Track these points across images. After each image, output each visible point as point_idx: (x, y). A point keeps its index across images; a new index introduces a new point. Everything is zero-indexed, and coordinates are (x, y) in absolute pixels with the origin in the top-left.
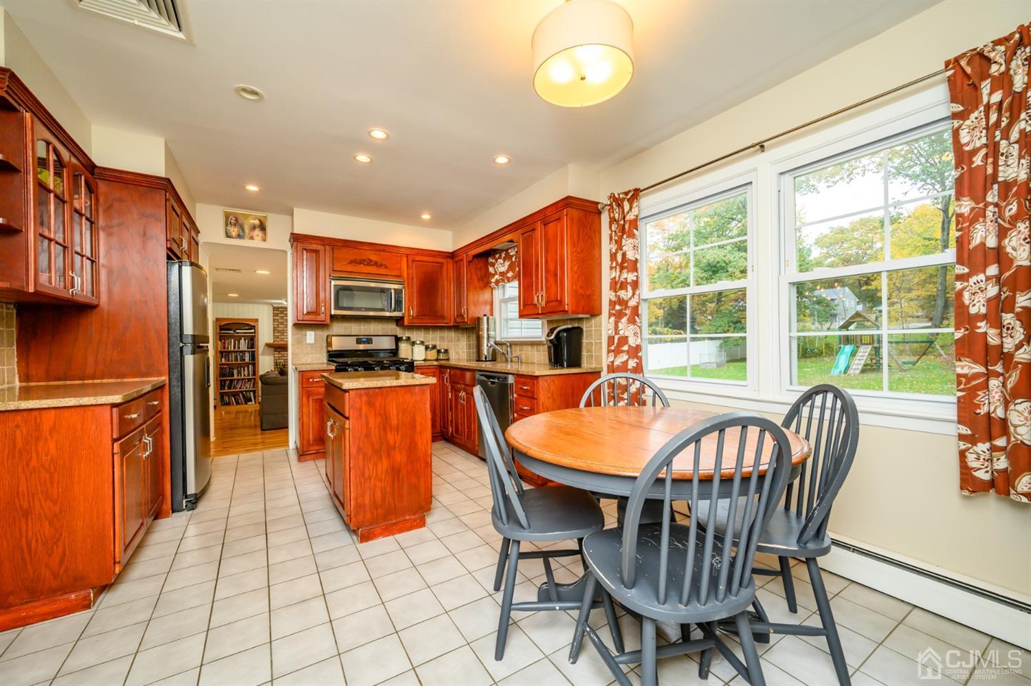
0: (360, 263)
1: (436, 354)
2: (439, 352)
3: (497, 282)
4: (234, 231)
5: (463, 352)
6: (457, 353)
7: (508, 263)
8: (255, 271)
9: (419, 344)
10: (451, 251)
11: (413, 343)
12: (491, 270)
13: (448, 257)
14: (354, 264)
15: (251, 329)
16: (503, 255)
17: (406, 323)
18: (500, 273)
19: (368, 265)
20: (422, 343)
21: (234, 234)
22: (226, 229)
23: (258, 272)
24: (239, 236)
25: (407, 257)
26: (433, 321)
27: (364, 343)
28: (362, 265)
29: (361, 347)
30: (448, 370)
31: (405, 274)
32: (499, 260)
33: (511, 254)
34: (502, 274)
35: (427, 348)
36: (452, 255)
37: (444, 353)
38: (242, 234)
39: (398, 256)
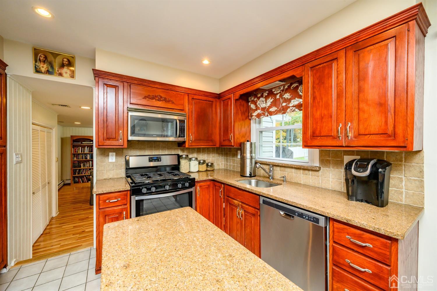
0: (153, 98)
1: (206, 166)
2: (207, 165)
3: (259, 116)
4: (44, 67)
5: (222, 164)
6: (218, 165)
7: (272, 100)
8: (80, 107)
9: (194, 160)
10: (218, 93)
11: (190, 159)
12: (253, 106)
13: (216, 97)
14: (147, 99)
15: (91, 142)
16: (265, 94)
17: (187, 146)
18: (262, 108)
19: (159, 100)
20: (196, 159)
21: (43, 70)
22: (35, 65)
23: (82, 107)
24: (48, 72)
25: (188, 95)
26: (206, 144)
27: (155, 160)
28: (154, 100)
29: (152, 164)
30: (223, 186)
31: (187, 109)
32: (261, 99)
33: (275, 93)
34: (263, 109)
35: (199, 163)
36: (219, 96)
37: (211, 166)
38: (51, 70)
39: (181, 94)
